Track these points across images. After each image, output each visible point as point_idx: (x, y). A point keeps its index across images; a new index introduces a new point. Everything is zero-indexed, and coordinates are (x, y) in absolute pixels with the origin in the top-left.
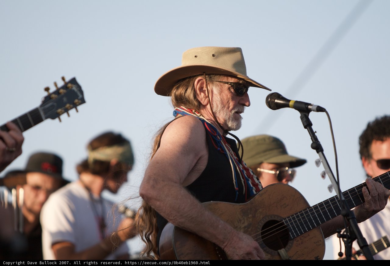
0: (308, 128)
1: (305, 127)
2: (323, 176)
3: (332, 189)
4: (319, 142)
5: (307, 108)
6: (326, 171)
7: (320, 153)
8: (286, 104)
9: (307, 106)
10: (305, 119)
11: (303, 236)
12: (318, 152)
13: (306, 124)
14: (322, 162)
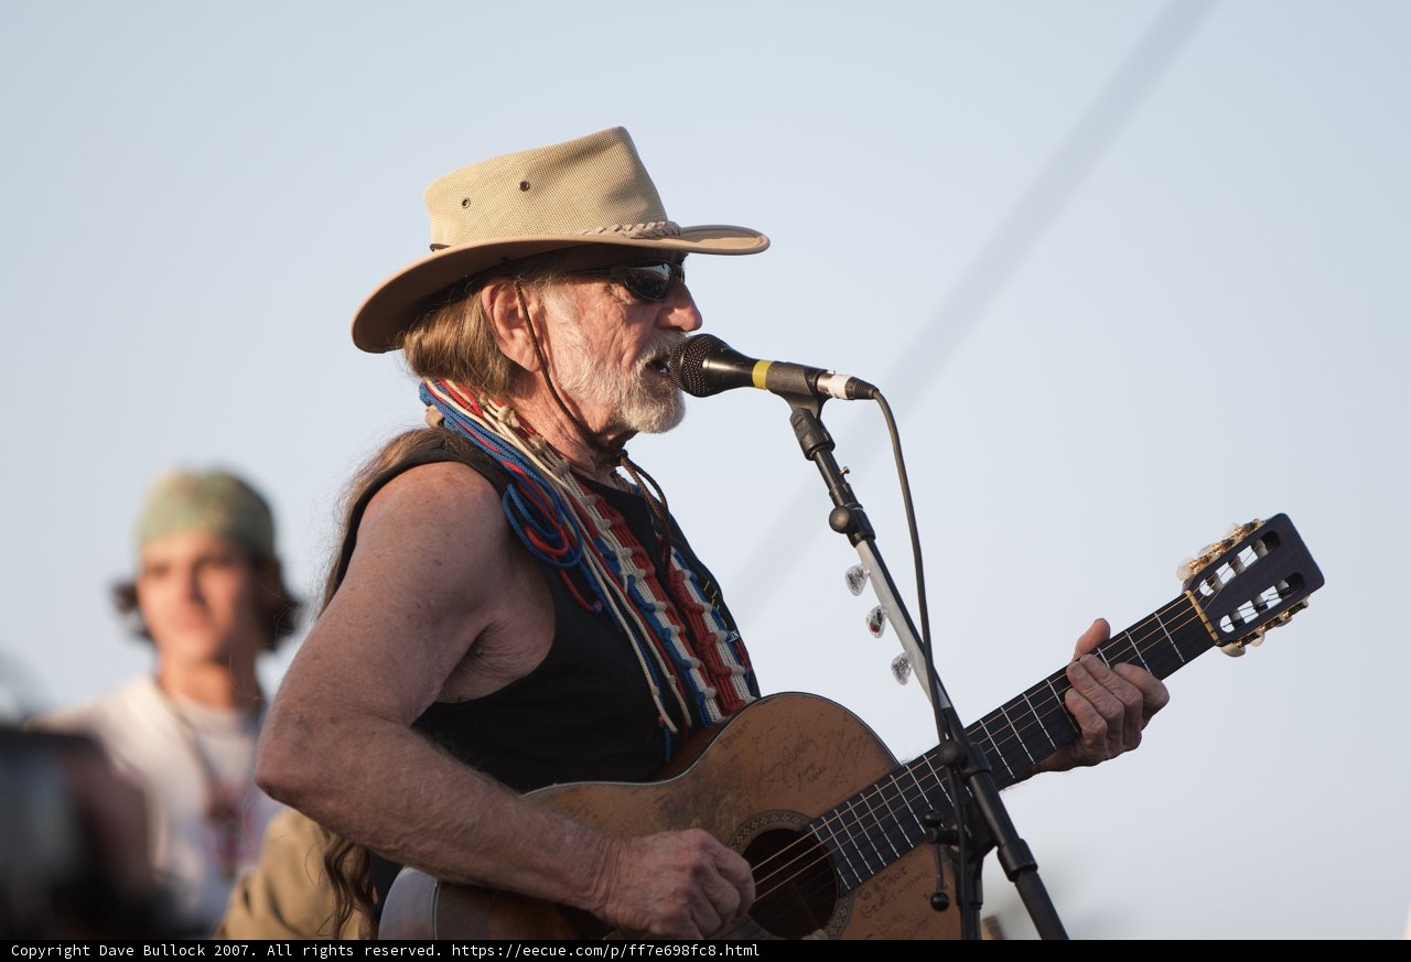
0: (819, 456)
1: (809, 455)
2: (876, 628)
3: (908, 672)
4: (860, 506)
5: (814, 387)
6: (884, 607)
7: (863, 544)
8: (740, 372)
9: (811, 380)
10: (807, 428)
12: (854, 543)
13: (810, 445)
14: (868, 578)
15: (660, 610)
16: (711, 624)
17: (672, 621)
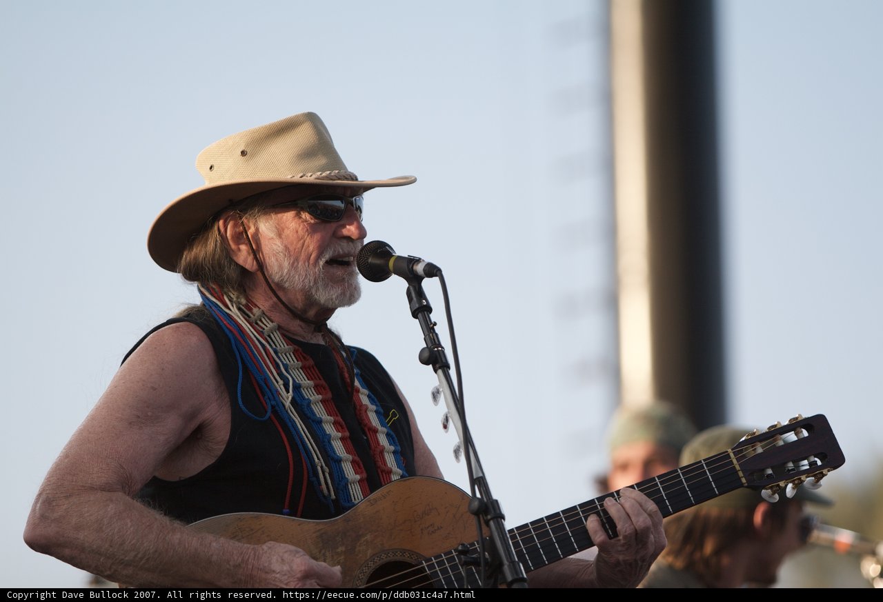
0: (421, 317)
5: (412, 270)
6: (449, 412)
7: (440, 372)
9: (411, 266)
12: (436, 371)
14: (442, 394)
15: (327, 422)
16: (383, 440)
17: (338, 431)
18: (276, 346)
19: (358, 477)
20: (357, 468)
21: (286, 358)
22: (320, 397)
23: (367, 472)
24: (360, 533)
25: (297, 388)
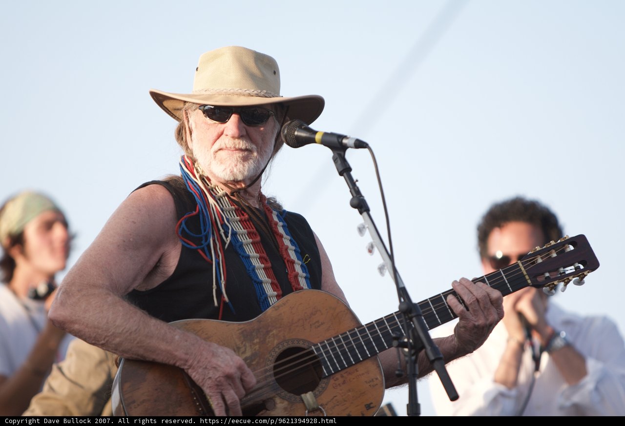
0: (345, 174)
1: (341, 174)
2: (370, 251)
3: (385, 270)
4: (363, 197)
5: (341, 143)
6: (374, 242)
7: (365, 214)
8: (310, 137)
9: (340, 140)
10: (339, 162)
11: (346, 372)
12: (361, 213)
13: (341, 169)
14: (367, 230)
15: (254, 257)
16: (298, 269)
17: (262, 263)
18: (223, 206)
19: (275, 293)
20: (276, 288)
21: (229, 214)
22: (251, 240)
23: (282, 291)
24: (269, 329)
25: (234, 234)
